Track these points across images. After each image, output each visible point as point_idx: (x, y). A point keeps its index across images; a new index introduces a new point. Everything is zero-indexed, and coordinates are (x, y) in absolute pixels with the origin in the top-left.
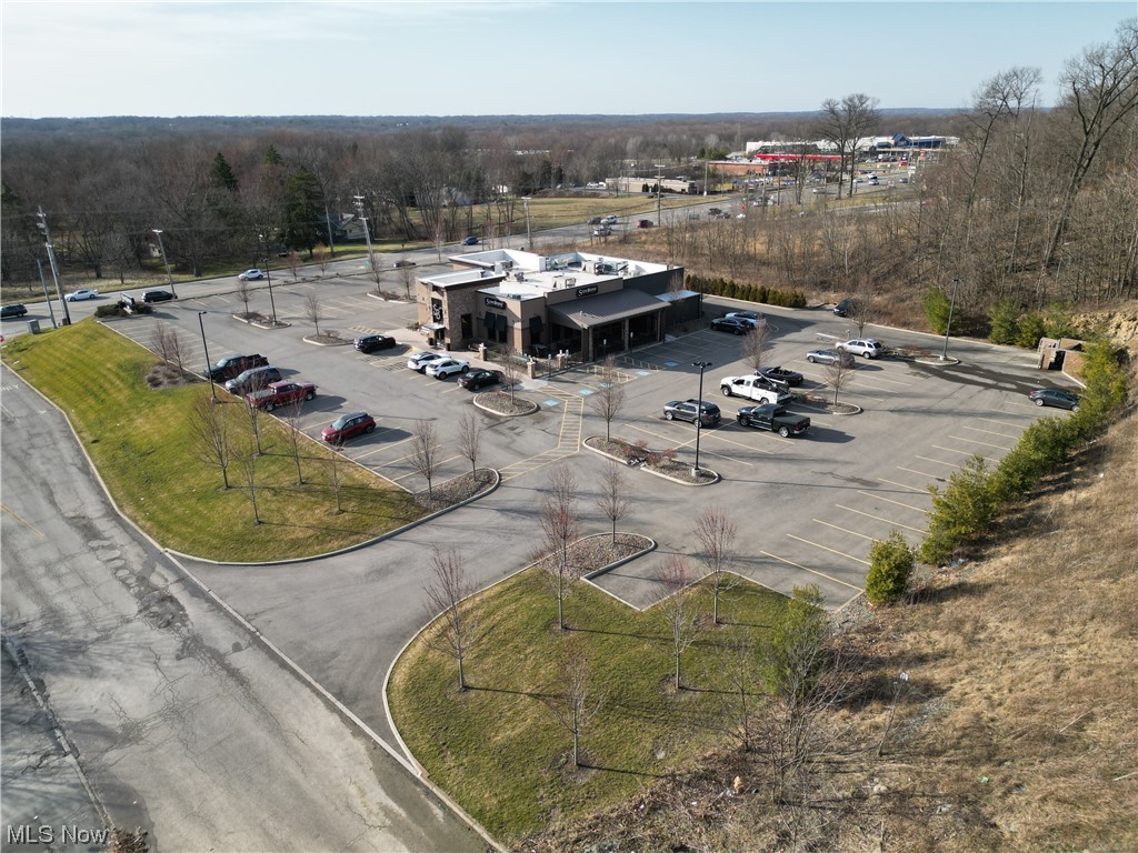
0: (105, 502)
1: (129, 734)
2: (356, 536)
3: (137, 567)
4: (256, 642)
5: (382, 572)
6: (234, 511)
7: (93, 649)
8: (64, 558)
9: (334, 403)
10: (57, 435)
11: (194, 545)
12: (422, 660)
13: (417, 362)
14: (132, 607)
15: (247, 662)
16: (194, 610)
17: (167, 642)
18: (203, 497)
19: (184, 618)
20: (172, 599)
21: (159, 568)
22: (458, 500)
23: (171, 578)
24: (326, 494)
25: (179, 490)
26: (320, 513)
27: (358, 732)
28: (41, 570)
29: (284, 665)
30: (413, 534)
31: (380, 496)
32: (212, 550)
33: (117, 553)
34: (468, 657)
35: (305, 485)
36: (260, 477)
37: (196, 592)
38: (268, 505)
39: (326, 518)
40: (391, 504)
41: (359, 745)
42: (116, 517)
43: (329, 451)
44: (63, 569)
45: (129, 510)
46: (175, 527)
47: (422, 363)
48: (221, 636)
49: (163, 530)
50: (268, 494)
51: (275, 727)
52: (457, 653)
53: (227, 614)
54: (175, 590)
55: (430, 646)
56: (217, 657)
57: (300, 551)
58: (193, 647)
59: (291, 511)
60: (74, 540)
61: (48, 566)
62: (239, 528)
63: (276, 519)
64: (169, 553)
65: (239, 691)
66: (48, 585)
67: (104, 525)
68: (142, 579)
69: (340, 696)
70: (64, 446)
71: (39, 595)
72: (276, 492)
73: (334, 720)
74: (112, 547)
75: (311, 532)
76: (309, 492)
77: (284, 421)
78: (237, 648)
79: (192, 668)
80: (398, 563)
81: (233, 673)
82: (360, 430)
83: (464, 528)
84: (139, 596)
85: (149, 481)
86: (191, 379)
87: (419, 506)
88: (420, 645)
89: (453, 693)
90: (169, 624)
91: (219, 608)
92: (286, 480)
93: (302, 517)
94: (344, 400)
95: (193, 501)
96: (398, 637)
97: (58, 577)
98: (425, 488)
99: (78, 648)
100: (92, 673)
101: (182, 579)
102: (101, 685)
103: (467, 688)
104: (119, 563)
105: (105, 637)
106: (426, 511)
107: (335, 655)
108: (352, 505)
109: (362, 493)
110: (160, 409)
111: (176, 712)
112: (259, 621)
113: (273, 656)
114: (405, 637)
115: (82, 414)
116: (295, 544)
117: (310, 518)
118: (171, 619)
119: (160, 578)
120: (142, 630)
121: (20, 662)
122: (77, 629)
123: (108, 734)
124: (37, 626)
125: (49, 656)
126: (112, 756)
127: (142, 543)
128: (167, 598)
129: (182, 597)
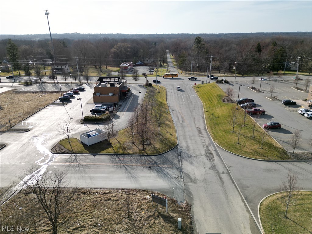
0: (205, 126)
1: (194, 181)
2: (264, 157)
3: (207, 144)
4: (228, 173)
5: (269, 171)
6: (233, 139)
7: (193, 158)
8: (193, 136)
9: (270, 117)
10: (200, 108)
11: (221, 143)
12: (274, 202)
13: (302, 111)
14: (204, 153)
15: (225, 177)
16: (216, 158)
17: (209, 164)
18: (226, 132)
19: (213, 160)
21: (212, 146)
22: (303, 159)
23: (214, 149)
24: (259, 142)
25: (221, 129)
26: (256, 147)
27: (248, 211)
28: (188, 137)
29: (233, 183)
31: (276, 148)
32: (225, 146)
33: (204, 139)
34: (290, 209)
35: (254, 138)
36: (242, 132)
37: (218, 155)
38: (242, 140)
39: (257, 149)
40: (279, 152)
41: (247, 215)
42: (206, 130)
43: (264, 131)
44: (192, 138)
45: (209, 130)
46: (218, 137)
47: (303, 112)
48: (221, 169)
49: (215, 137)
50: (243, 137)
51: (227, 197)
52: (287, 205)
53: (223, 163)
54: (214, 152)
55: (278, 199)
56: (218, 173)
57: (247, 155)
58: (213, 168)
59: (248, 143)
60: (196, 132)
61: (190, 136)
62: (233, 143)
63: (243, 144)
64: (215, 143)
65: (221, 184)
66: (189, 140)
67: (203, 131)
68: (207, 147)
69: (246, 198)
70: (200, 111)
71: (186, 142)
72: (245, 137)
73: (242, 204)
74: (203, 137)
75: (251, 151)
76: (254, 140)
77: (253, 119)
78: (223, 173)
79: (212, 173)
80: (275, 170)
81: (221, 179)
82: (276, 127)
83: (301, 168)
84: (206, 150)
85: (215, 124)
86: (233, 102)
87: (288, 156)
88: (275, 197)
89: (282, 216)
90: (210, 160)
91: (222, 161)
92: (249, 135)
93: (251, 146)
94: (273, 117)
95: (224, 132)
96: (268, 191)
98: (292, 151)
99: (190, 157)
100: (192, 163)
101: (216, 150)
102: (193, 167)
103: (287, 217)
104: (204, 141)
105: (196, 157)
106: (290, 158)
107: (248, 187)
108: (266, 148)
109: (270, 146)
110: (223, 108)
111: (205, 181)
112: (231, 169)
113: (232, 179)
114: (271, 192)
115: (206, 105)
116: (246, 153)
118: (211, 159)
119: (211, 148)
120: (204, 159)
121: (179, 155)
122: (191, 153)
123: (191, 179)
124: (184, 148)
125: (185, 156)
126: (190, 184)
127: (210, 138)
128: (211, 154)
129: (215, 155)
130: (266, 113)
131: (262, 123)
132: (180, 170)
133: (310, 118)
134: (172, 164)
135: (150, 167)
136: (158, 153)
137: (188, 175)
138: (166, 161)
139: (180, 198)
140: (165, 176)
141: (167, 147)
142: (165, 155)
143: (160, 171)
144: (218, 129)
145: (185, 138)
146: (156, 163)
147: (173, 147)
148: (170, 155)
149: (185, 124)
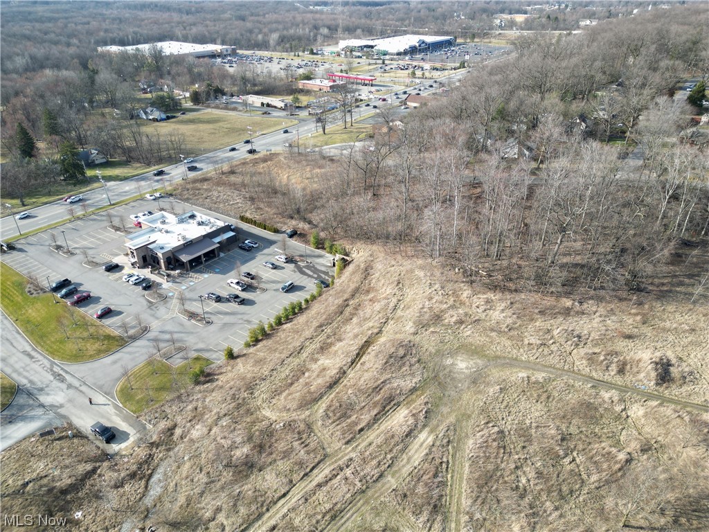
0: (30, 345)
2: (108, 352)
3: (49, 367)
4: (85, 383)
6: (71, 347)
7: (46, 389)
8: (27, 366)
9: (97, 300)
10: (1, 317)
11: (63, 359)
14: (52, 378)
15: (83, 388)
16: (68, 377)
17: (64, 386)
18: (61, 342)
19: (66, 380)
20: (61, 375)
21: (55, 366)
22: (136, 337)
23: (59, 369)
24: (98, 338)
25: (53, 340)
26: (97, 346)
28: (22, 370)
29: (92, 388)
31: (114, 338)
32: (68, 360)
33: (41, 363)
35: (92, 336)
36: (77, 334)
37: (67, 372)
38: (81, 344)
39: (99, 347)
40: (117, 341)
42: (36, 350)
43: (98, 321)
44: (28, 368)
45: (39, 347)
46: (55, 353)
47: (128, 279)
48: (76, 383)
49: (52, 353)
50: (81, 340)
53: (76, 378)
54: (61, 372)
56: (76, 388)
57: (92, 358)
58: (70, 386)
59: (88, 345)
60: (27, 360)
61: (24, 368)
62: (74, 352)
63: (85, 349)
64: (56, 361)
65: (83, 395)
66: (26, 374)
67: (33, 353)
68: (52, 370)
69: (105, 393)
70: (6, 322)
71: (26, 378)
72: (83, 339)
74: (39, 361)
75: (95, 352)
76: (93, 338)
77: (81, 310)
78: (81, 386)
79: (71, 391)
81: (81, 391)
82: (107, 313)
83: (137, 346)
84: (52, 374)
86: (44, 291)
87: (125, 340)
91: (74, 376)
92: (86, 334)
93: (92, 347)
94: (101, 298)
95: (58, 344)
96: (118, 379)
97: (27, 371)
98: (126, 334)
99: (41, 390)
100: (48, 394)
101: (62, 369)
102: (52, 397)
103: (132, 389)
104: (43, 366)
105: (47, 386)
106: (127, 342)
108: (106, 342)
109: (109, 337)
110: (36, 306)
112: (85, 378)
113: (89, 386)
116: (91, 356)
117: (94, 348)
118: (63, 380)
119: (56, 369)
120: (56, 383)
121: (30, 394)
122: (39, 385)
123: (57, 406)
124: (29, 385)
125: (35, 392)
126: (59, 410)
127: (47, 358)
128: (59, 375)
129: (64, 374)
130: (91, 295)
131: (92, 311)
132: (42, 406)
133: (135, 284)
134: (29, 406)
135: (10, 422)
137: (52, 406)
138: (21, 408)
139: (58, 423)
140: (32, 418)
141: (9, 395)
142: (14, 403)
143: (24, 418)
144: (48, 342)
145: (19, 374)
146: (13, 415)
148: (21, 400)
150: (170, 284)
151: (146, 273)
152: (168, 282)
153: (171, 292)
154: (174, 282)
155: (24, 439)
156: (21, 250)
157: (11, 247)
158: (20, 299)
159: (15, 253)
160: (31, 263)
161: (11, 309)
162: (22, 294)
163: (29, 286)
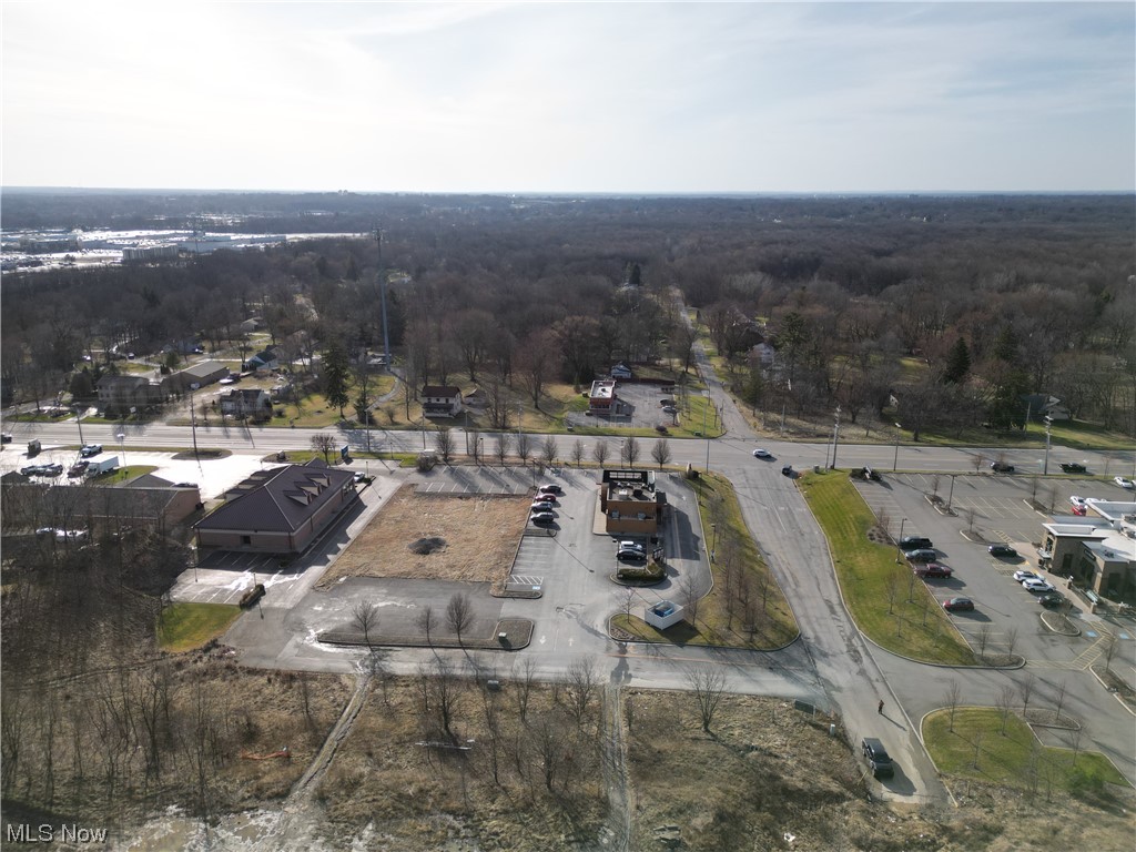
0: (839, 597)
1: (839, 689)
2: (938, 661)
3: (848, 634)
4: (884, 682)
5: (943, 680)
6: (890, 626)
7: (830, 658)
8: (822, 618)
9: (958, 585)
10: (823, 551)
11: (870, 634)
12: (941, 717)
14: (845, 649)
15: (879, 686)
16: (865, 659)
17: (855, 667)
18: (879, 613)
19: (861, 662)
20: (858, 652)
21: (856, 638)
22: (995, 666)
23: (860, 644)
24: (933, 635)
25: (870, 605)
26: (927, 643)
27: (909, 725)
28: (814, 619)
29: (891, 694)
30: (965, 672)
31: (958, 647)
32: (877, 640)
33: (841, 624)
35: (925, 627)
36: (907, 614)
37: (867, 653)
38: (905, 630)
39: (930, 648)
40: (961, 653)
43: (945, 613)
44: (822, 622)
45: (849, 606)
46: (865, 623)
48: (873, 675)
49: (861, 621)
50: (907, 624)
53: (876, 667)
54: (860, 649)
56: (870, 680)
57: (911, 655)
58: (862, 672)
59: (915, 636)
60: (826, 612)
61: (817, 619)
62: (890, 635)
63: (907, 638)
64: (861, 633)
65: (875, 694)
66: (817, 627)
67: (838, 609)
68: (849, 640)
69: (907, 712)
70: (825, 558)
71: (815, 632)
72: (911, 625)
74: (840, 621)
75: (919, 649)
76: (926, 631)
77: (928, 586)
78: (877, 680)
79: (860, 679)
80: (951, 680)
81: (874, 688)
82: (964, 608)
83: (989, 679)
84: (847, 645)
85: (858, 595)
86: (889, 541)
87: (973, 660)
88: (942, 712)
89: (946, 731)
90: (856, 661)
91: (874, 663)
92: (917, 619)
93: (920, 642)
94: (965, 585)
95: (875, 613)
97: (819, 625)
99: (825, 655)
100: (830, 665)
101: (863, 646)
102: (833, 671)
103: (952, 731)
104: (842, 629)
105: (834, 655)
106: (976, 664)
107: (910, 699)
109: (950, 642)
111: (853, 690)
112: (888, 675)
113: (889, 689)
115: (834, 541)
116: (911, 652)
118: (857, 659)
119: (855, 641)
120: (846, 658)
121: (808, 651)
122: (825, 647)
123: (832, 685)
124: (813, 641)
125: (816, 653)
126: (833, 692)
127: (851, 624)
128: (856, 651)
129: (862, 654)
130: (953, 574)
131: (942, 596)
132: (816, 674)
133: (1032, 591)
134: (801, 664)
135: (771, 669)
136: (776, 649)
137: (827, 682)
138: (791, 660)
139: (823, 706)
140: (797, 681)
141: (785, 638)
142: (786, 651)
143: (787, 675)
144: (863, 605)
145: (809, 623)
146: (777, 662)
147: (794, 637)
148: (795, 652)
149: (802, 590)
150: (1098, 619)
151: (1061, 584)
152: (1094, 612)
153: (1092, 630)
154: (1107, 618)
155: (776, 698)
156: (886, 485)
157: (876, 477)
158: (854, 539)
159: (877, 485)
160: (890, 504)
161: (838, 546)
162: (860, 535)
163: (874, 528)
